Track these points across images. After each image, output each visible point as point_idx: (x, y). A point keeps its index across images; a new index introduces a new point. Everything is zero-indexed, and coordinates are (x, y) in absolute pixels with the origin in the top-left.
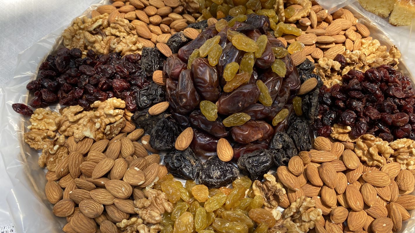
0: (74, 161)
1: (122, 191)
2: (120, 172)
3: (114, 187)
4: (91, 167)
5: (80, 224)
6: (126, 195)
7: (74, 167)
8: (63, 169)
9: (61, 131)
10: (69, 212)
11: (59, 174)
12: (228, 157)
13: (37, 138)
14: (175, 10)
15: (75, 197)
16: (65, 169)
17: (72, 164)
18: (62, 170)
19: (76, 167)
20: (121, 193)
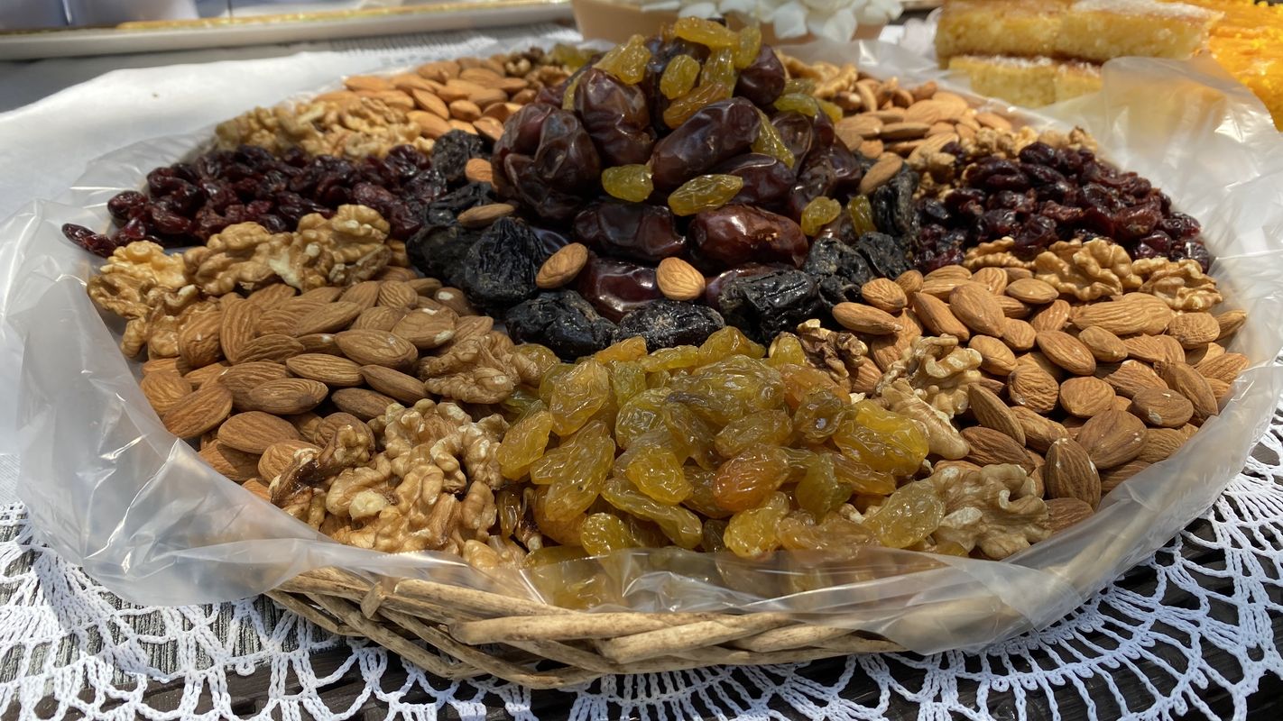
0: (238, 317)
1: (388, 343)
2: (379, 321)
3: (363, 335)
6: (400, 353)
7: (235, 329)
8: (202, 334)
11: (188, 348)
12: (691, 284)
15: (237, 380)
16: (207, 338)
17: (231, 323)
18: (199, 338)
20: (384, 348)
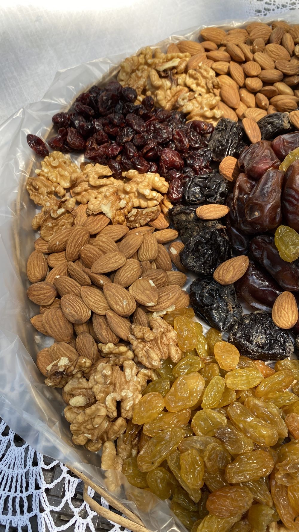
0: (77, 237)
1: (123, 304)
2: (128, 278)
3: (114, 294)
4: (95, 255)
5: (54, 323)
6: (126, 311)
7: (73, 245)
8: (59, 242)
9: (74, 193)
10: (46, 301)
11: (52, 247)
12: (288, 323)
13: (42, 189)
14: (287, 79)
15: (61, 285)
16: (61, 244)
17: (72, 241)
19: (76, 246)
20: (120, 306)
